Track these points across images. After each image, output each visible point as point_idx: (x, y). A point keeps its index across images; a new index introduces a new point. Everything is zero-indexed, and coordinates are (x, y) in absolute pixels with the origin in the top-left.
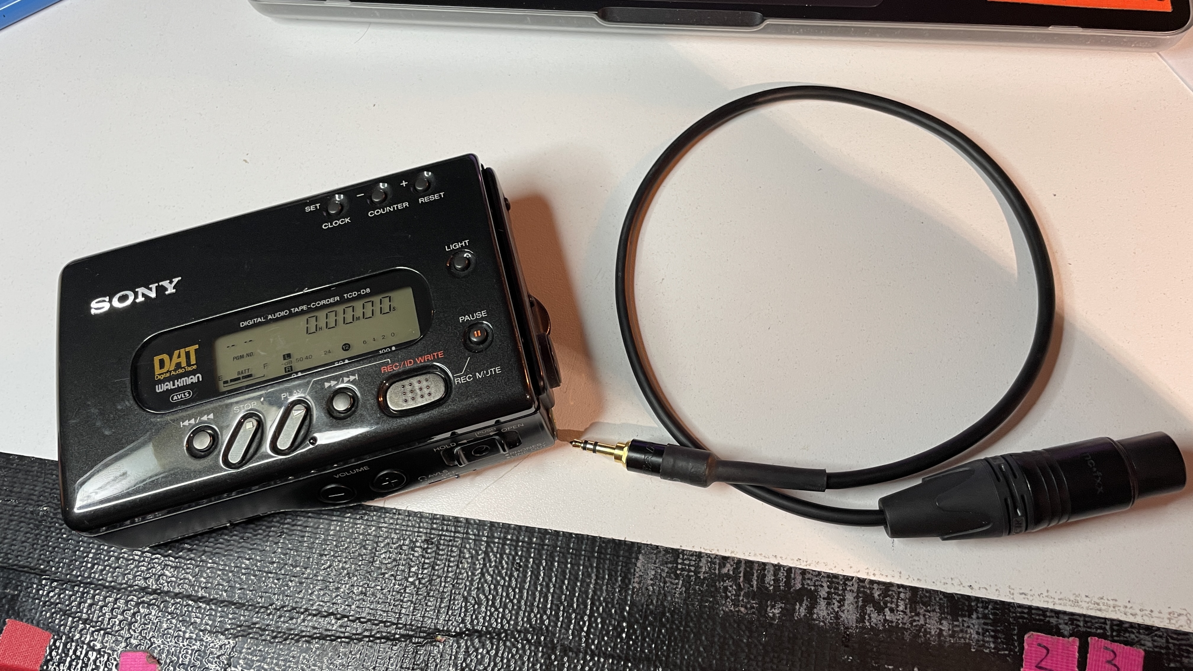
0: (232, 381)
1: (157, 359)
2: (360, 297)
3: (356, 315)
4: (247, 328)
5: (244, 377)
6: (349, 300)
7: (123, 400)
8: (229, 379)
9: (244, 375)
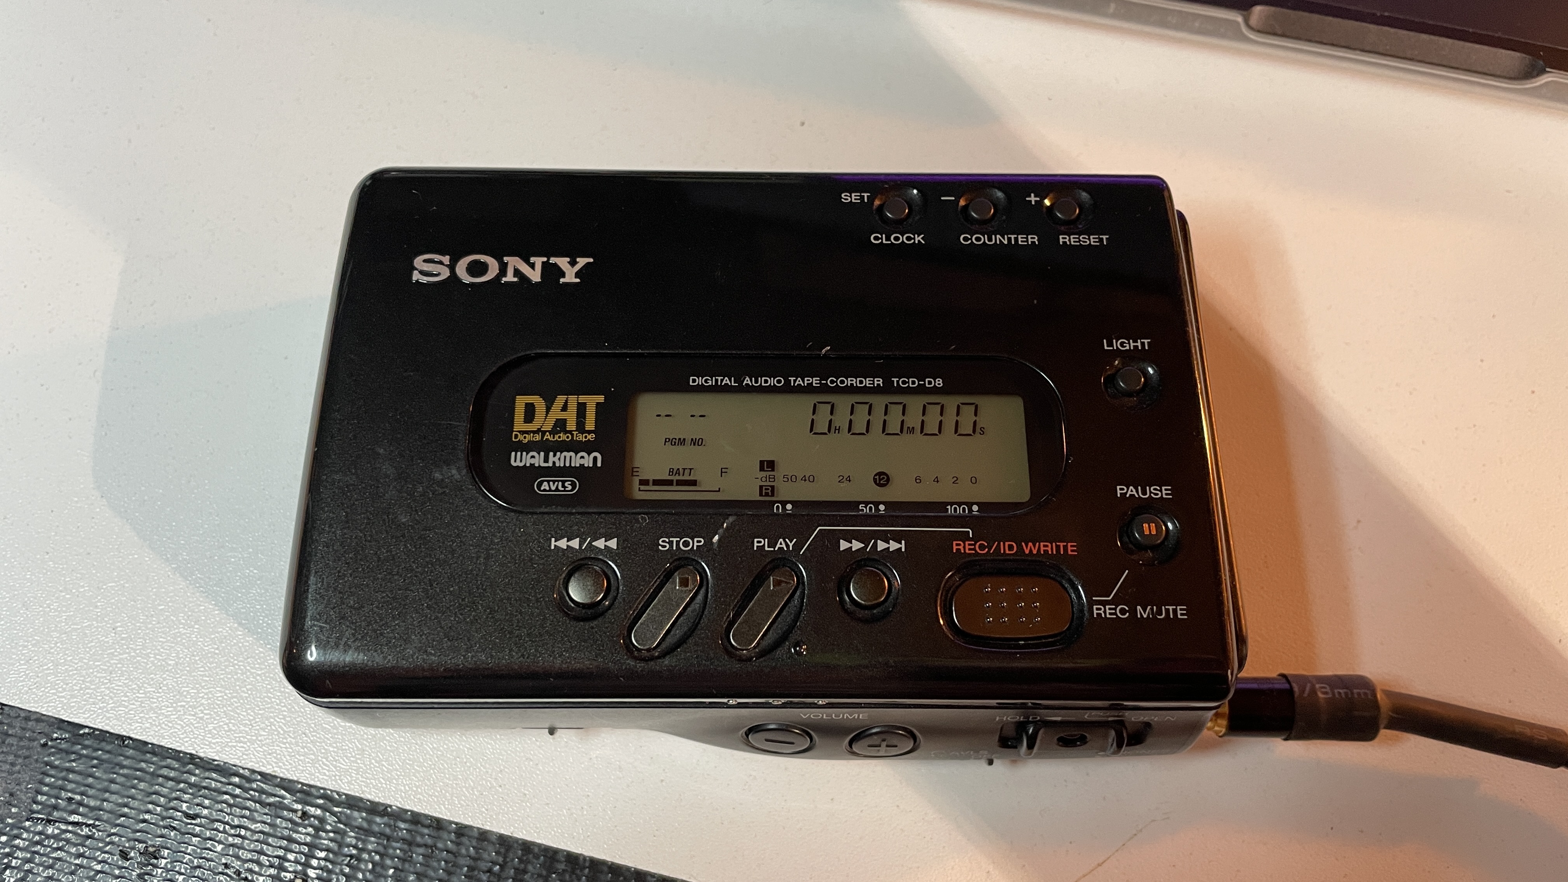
0: (656, 482)
1: (521, 401)
2: (921, 390)
3: (909, 424)
4: (701, 389)
5: (680, 483)
6: (900, 391)
7: (448, 463)
8: (651, 477)
9: (681, 478)
